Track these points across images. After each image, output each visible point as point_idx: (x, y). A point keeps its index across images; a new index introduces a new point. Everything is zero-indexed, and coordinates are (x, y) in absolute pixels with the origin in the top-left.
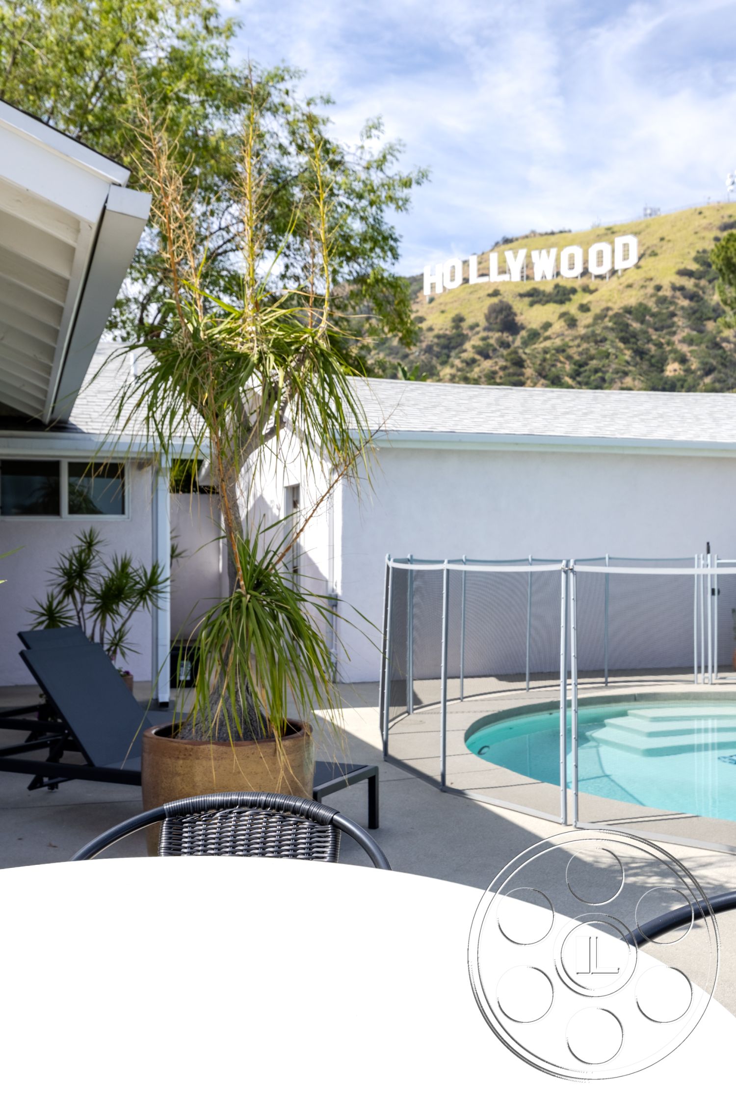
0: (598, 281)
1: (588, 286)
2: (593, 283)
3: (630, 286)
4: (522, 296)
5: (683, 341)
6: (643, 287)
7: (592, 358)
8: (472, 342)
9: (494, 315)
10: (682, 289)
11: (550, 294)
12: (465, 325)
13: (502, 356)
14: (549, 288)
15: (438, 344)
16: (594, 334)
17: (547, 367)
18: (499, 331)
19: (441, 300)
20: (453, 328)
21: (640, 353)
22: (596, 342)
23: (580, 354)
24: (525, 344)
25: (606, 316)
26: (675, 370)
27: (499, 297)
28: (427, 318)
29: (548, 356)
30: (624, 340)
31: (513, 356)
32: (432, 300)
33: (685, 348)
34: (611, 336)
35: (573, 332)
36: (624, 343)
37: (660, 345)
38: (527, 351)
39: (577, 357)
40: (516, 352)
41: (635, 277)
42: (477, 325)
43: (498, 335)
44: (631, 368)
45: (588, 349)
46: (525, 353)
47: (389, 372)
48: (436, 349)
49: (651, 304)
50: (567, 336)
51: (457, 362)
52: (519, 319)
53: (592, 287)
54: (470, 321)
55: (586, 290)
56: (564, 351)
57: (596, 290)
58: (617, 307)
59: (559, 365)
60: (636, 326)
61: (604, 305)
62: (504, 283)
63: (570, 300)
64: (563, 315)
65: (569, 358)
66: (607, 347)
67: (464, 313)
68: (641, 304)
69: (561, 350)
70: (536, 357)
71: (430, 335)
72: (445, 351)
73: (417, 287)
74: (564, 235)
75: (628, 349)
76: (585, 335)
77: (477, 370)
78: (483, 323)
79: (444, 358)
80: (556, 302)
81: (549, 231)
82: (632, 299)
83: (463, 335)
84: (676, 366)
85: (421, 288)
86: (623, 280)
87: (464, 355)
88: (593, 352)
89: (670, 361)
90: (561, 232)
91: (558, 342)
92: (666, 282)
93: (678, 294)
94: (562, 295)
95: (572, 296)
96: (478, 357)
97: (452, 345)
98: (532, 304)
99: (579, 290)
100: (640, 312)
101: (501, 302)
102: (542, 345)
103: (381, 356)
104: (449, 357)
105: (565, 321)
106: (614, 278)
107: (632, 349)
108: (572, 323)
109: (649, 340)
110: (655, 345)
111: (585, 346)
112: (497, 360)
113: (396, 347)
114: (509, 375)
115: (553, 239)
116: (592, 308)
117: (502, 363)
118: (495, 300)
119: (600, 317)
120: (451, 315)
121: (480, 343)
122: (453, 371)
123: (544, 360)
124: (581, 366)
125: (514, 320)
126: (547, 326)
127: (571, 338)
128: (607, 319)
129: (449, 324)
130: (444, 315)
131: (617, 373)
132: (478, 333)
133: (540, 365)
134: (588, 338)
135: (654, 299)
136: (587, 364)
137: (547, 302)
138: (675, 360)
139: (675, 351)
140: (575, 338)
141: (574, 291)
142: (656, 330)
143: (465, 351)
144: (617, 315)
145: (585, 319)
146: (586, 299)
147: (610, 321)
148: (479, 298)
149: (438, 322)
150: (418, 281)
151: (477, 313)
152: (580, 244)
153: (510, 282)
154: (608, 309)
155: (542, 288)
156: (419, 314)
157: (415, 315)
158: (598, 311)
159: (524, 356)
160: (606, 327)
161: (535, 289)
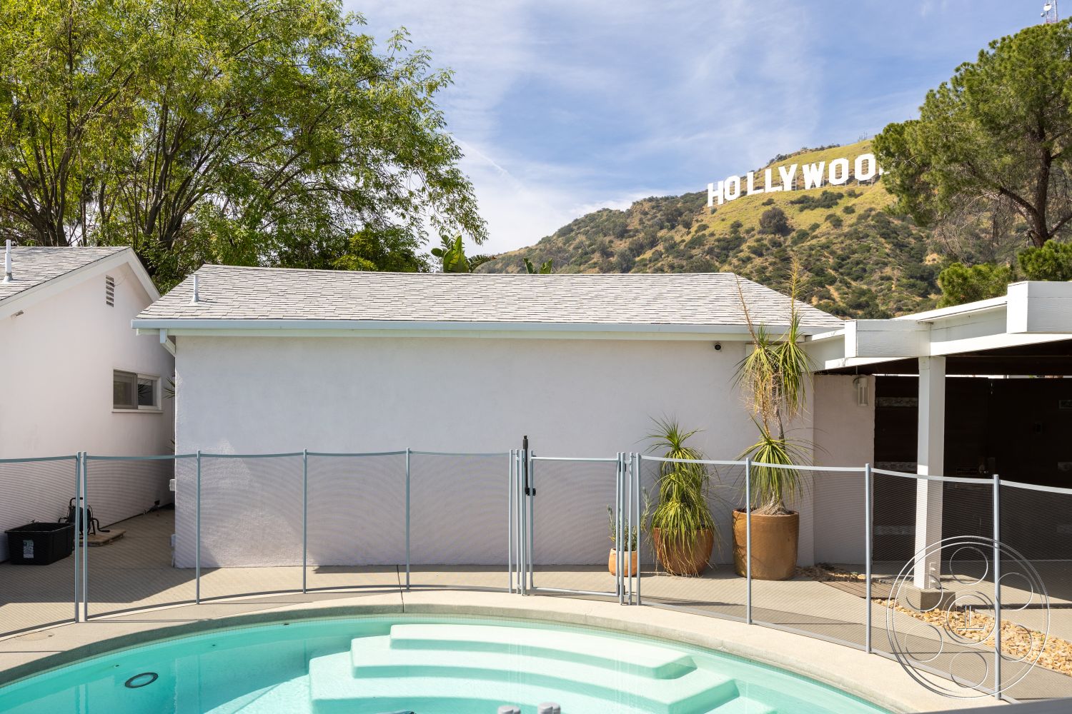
0: (863, 186)
1: (853, 192)
2: (858, 190)
4: (792, 203)
7: (854, 252)
8: (748, 244)
9: (767, 221)
11: (818, 200)
12: (742, 230)
13: (772, 254)
14: (817, 195)
15: (718, 246)
16: (856, 232)
17: (813, 261)
18: (773, 233)
19: (722, 211)
20: (732, 233)
21: (900, 246)
22: (858, 239)
23: (843, 249)
24: (795, 243)
25: (869, 216)
26: (934, 260)
27: (773, 205)
28: (710, 225)
29: (813, 252)
30: (884, 235)
31: (781, 253)
32: (714, 211)
34: (872, 232)
35: (839, 231)
36: (885, 238)
37: (919, 239)
38: (795, 249)
39: (840, 252)
40: (785, 251)
42: (753, 229)
43: (770, 236)
44: (890, 259)
45: (850, 245)
46: (793, 251)
48: (716, 250)
50: (833, 234)
51: (735, 261)
52: (790, 222)
53: (857, 192)
54: (747, 226)
55: (852, 194)
56: (828, 247)
57: (861, 194)
58: (879, 208)
59: (824, 259)
61: (867, 206)
62: (777, 193)
63: (837, 204)
64: (829, 217)
65: (833, 253)
66: (869, 242)
67: (742, 220)
69: (825, 247)
70: (802, 253)
71: (713, 239)
72: (725, 252)
73: (702, 202)
74: (833, 149)
75: (889, 243)
76: (848, 233)
77: (749, 266)
78: (758, 227)
79: (723, 258)
80: (823, 207)
81: (819, 147)
83: (740, 238)
84: (935, 256)
85: (706, 202)
87: (741, 255)
88: (855, 247)
89: (929, 252)
90: (830, 147)
91: (823, 240)
94: (829, 200)
95: (838, 201)
96: (752, 256)
97: (729, 247)
98: (801, 210)
99: (845, 195)
101: (774, 209)
102: (809, 243)
103: (670, 258)
104: (727, 256)
105: (831, 222)
106: (878, 183)
107: (893, 243)
108: (837, 223)
109: (910, 235)
110: (915, 238)
111: (848, 242)
112: (767, 257)
113: (682, 250)
115: (822, 153)
116: (856, 210)
117: (771, 259)
118: (769, 208)
119: (861, 218)
120: (730, 222)
121: (755, 244)
122: (731, 268)
123: (810, 256)
124: (843, 260)
125: (785, 223)
126: (815, 227)
127: (835, 236)
128: (870, 218)
129: (728, 230)
130: (724, 223)
131: (877, 264)
132: (753, 236)
133: (806, 260)
134: (851, 235)
136: (849, 258)
137: (816, 207)
138: (933, 251)
139: (934, 243)
140: (840, 236)
141: (840, 196)
142: (917, 225)
143: (742, 251)
144: (879, 214)
145: (850, 220)
147: (872, 220)
148: (755, 207)
149: (719, 228)
150: (703, 196)
151: (753, 219)
152: (847, 157)
153: (783, 192)
154: (871, 210)
155: (811, 196)
156: (703, 223)
157: (700, 223)
158: (862, 212)
159: (792, 253)
160: (868, 226)
161: (804, 197)
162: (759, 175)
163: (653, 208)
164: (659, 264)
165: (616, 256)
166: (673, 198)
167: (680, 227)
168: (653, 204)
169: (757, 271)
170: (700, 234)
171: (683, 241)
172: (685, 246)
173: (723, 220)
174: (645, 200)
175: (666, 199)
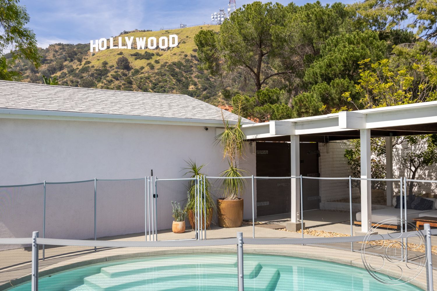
0: (163, 51)
1: (159, 53)
2: (161, 52)
3: (175, 54)
4: (132, 55)
5: (195, 77)
6: (180, 55)
7: (160, 82)
8: (111, 73)
9: (120, 62)
10: (195, 57)
11: (143, 55)
12: (108, 66)
13: (123, 79)
14: (143, 53)
15: (96, 73)
16: (161, 72)
17: (142, 85)
18: (122, 69)
19: (98, 55)
20: (103, 67)
21: (179, 81)
22: (162, 76)
23: (155, 80)
24: (133, 75)
25: (166, 66)
26: (192, 88)
27: (123, 55)
28: (92, 62)
29: (142, 80)
30: (173, 75)
31: (128, 79)
32: (94, 55)
33: (196, 80)
34: (168, 73)
35: (153, 71)
36: (173, 77)
37: (186, 78)
38: (134, 78)
39: (154, 81)
40: (129, 78)
41: (176, 51)
42: (113, 66)
43: (122, 71)
44: (175, 86)
45: (158, 78)
46: (133, 79)
47: (75, 83)
48: (95, 75)
49: (183, 62)
50: (150, 72)
51: (105, 81)
52: (131, 64)
53: (160, 54)
54: (110, 64)
55: (158, 54)
56: (149, 78)
57: (162, 55)
58: (170, 62)
59: (147, 84)
60: (177, 70)
61: (165, 61)
62: (124, 49)
63: (151, 58)
64: (148, 64)
65: (151, 81)
66: (166, 78)
67: (108, 61)
68: (179, 62)
69: (147, 78)
70: (137, 80)
71: (93, 69)
72: (99, 76)
73: (87, 49)
74: (149, 32)
75: (174, 79)
76: (157, 72)
77: (113, 84)
78: (116, 65)
79: (99, 79)
80: (146, 59)
81: (143, 30)
82: (176, 59)
83: (107, 70)
84: (193, 86)
85: (89, 49)
86: (172, 51)
87: (108, 78)
88: (160, 79)
89: (190, 84)
90: (148, 31)
91: (146, 75)
92: (189, 54)
93: (193, 58)
94: (148, 56)
95: (152, 57)
96: (113, 79)
97: (102, 74)
98: (136, 59)
99: (155, 54)
100: (179, 65)
101: (123, 57)
102: (140, 76)
103: (71, 77)
104: (101, 79)
105: (149, 67)
106: (169, 51)
107: (176, 79)
108: (152, 67)
109: (183, 76)
110: (185, 78)
111: (157, 77)
112: (121, 81)
113: (77, 73)
114: (126, 87)
115: (144, 33)
116: (160, 62)
117: (123, 82)
118: (121, 56)
119: (163, 66)
120: (102, 61)
121: (115, 74)
122: (103, 85)
123: (141, 82)
124: (156, 85)
125: (129, 65)
126: (142, 68)
127: (152, 73)
128: (166, 67)
129: (101, 65)
130: (99, 61)
131: (170, 88)
132: (113, 69)
133: (139, 84)
134: (159, 74)
135: (184, 60)
136: (158, 84)
137: (142, 58)
138: (192, 84)
139: (192, 81)
140: (154, 73)
141: (153, 55)
142: (185, 72)
143: (108, 77)
144: (170, 65)
145: (157, 66)
146: (158, 58)
147: (167, 68)
148: (114, 55)
149: (96, 64)
150: (88, 46)
151: (113, 61)
152: (155, 36)
153: (127, 49)
154: (166, 63)
155: (140, 53)
156: (88, 60)
157: (86, 60)
158: (163, 63)
159: (132, 80)
160: (166, 70)
161: (137, 53)
162: (115, 39)
163: (61, 49)
164: (65, 80)
165: (40, 73)
166: (71, 45)
167: (76, 61)
168: (61, 47)
170: (87, 66)
171: (78, 68)
172: (79, 71)
173: (98, 60)
174: (56, 44)
175: (68, 45)
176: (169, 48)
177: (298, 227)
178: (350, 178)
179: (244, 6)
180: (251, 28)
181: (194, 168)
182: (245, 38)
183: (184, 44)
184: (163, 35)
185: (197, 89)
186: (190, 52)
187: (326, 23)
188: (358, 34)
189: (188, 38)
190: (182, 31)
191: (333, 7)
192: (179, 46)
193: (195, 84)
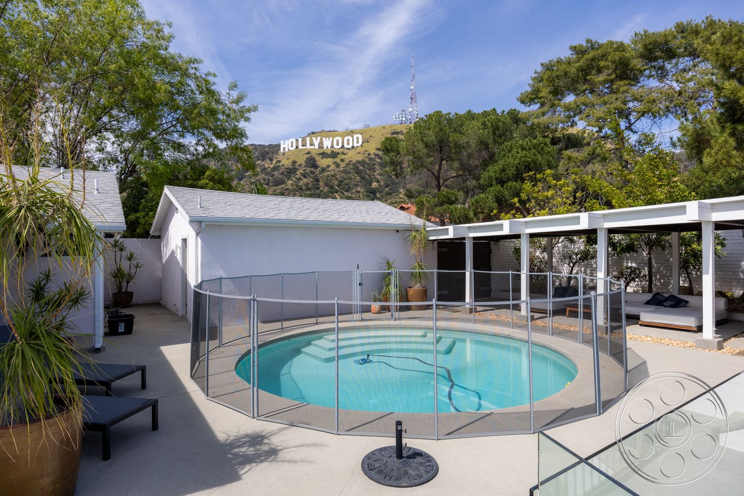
0: (347, 150)
3: (359, 153)
4: (319, 154)
5: (378, 174)
6: (364, 153)
7: (345, 179)
8: (300, 171)
9: (308, 161)
10: (378, 155)
11: (330, 154)
12: (297, 165)
13: (311, 177)
14: (329, 152)
15: (286, 171)
16: (346, 170)
17: (329, 182)
18: (310, 167)
19: (288, 154)
20: (292, 165)
21: (363, 178)
22: (347, 173)
23: (341, 178)
24: (320, 173)
26: (375, 185)
28: (282, 161)
29: (329, 178)
30: (356, 173)
31: (315, 177)
32: (284, 154)
33: (379, 177)
34: (352, 171)
35: (338, 169)
37: (370, 176)
38: (321, 176)
39: (339, 179)
40: (317, 176)
41: (361, 150)
42: (302, 165)
43: (310, 169)
44: (359, 184)
47: (267, 181)
48: (285, 173)
49: (367, 160)
50: (336, 170)
51: (294, 179)
52: (318, 163)
53: (345, 153)
54: (299, 163)
55: (343, 153)
56: (335, 176)
57: (347, 154)
58: (354, 161)
59: (333, 181)
60: (361, 168)
61: (350, 160)
62: (312, 149)
63: (337, 157)
64: (334, 163)
65: (337, 179)
66: (351, 175)
67: (296, 160)
68: (363, 160)
69: (334, 176)
70: (324, 178)
71: (284, 167)
72: (289, 174)
73: (278, 149)
74: (335, 132)
75: (358, 177)
76: (342, 170)
77: (301, 182)
78: (304, 164)
79: (289, 177)
80: (332, 158)
81: (329, 131)
82: (360, 158)
83: (296, 168)
84: (376, 183)
85: (280, 149)
86: (356, 150)
88: (346, 177)
89: (374, 181)
91: (332, 173)
92: (372, 152)
93: (376, 157)
94: (334, 155)
96: (302, 177)
97: (292, 172)
98: (323, 158)
99: (341, 153)
100: (363, 163)
101: (311, 156)
102: (326, 174)
103: (263, 175)
104: (290, 177)
105: (335, 165)
106: (353, 150)
107: (360, 177)
108: (338, 166)
109: (366, 174)
111: (343, 175)
112: (309, 178)
113: (269, 172)
114: (314, 185)
115: (330, 134)
116: (345, 160)
117: (311, 180)
118: (309, 155)
119: (348, 164)
120: (291, 160)
121: (303, 172)
122: (292, 182)
123: (327, 179)
124: (341, 182)
125: (316, 163)
126: (329, 166)
128: (351, 165)
129: (290, 164)
130: (288, 160)
132: (302, 168)
133: (326, 181)
134: (344, 172)
135: (368, 158)
136: (343, 182)
137: (328, 157)
138: (375, 181)
139: (375, 178)
140: (339, 171)
141: (338, 154)
142: (369, 170)
143: (297, 175)
144: (354, 163)
145: (343, 165)
146: (343, 157)
148: (302, 154)
149: (286, 163)
150: (278, 146)
151: (301, 160)
152: (341, 136)
153: (314, 149)
154: (351, 161)
155: (327, 152)
156: (279, 159)
157: (277, 160)
158: (347, 162)
159: (320, 178)
160: (350, 168)
161: (324, 152)
162: (304, 140)
163: (254, 149)
164: (258, 178)
165: (235, 172)
166: (263, 145)
167: (267, 160)
168: (254, 147)
169: (305, 185)
170: (278, 164)
171: (269, 167)
172: (270, 170)
173: (288, 159)
174: (249, 145)
175: (260, 145)
176: (353, 147)
177: (471, 311)
178: (510, 272)
179: (426, 116)
180: (431, 136)
181: (388, 263)
182: (427, 146)
183: (367, 143)
184: (348, 134)
185: (380, 185)
186: (373, 151)
187: (501, 129)
188: (530, 140)
189: (371, 138)
190: (365, 131)
191: (508, 113)
192: (363, 145)
193: (378, 181)
